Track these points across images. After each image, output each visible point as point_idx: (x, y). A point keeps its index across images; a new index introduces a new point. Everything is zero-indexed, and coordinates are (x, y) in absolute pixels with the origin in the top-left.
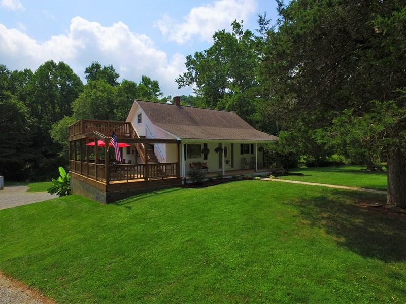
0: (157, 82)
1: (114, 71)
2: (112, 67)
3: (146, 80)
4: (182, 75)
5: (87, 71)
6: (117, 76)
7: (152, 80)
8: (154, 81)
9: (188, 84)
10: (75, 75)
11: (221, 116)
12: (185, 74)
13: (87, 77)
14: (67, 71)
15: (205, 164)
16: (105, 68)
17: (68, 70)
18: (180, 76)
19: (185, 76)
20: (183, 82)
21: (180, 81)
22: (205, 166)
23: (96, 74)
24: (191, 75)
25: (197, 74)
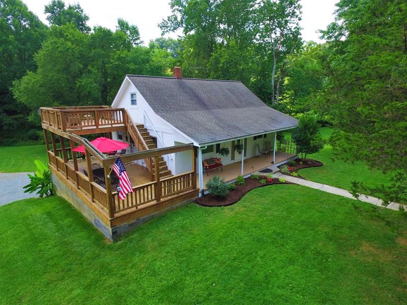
0: (136, 27)
1: (82, 11)
2: (78, 5)
3: (122, 24)
4: (166, 19)
5: (47, 10)
6: (87, 18)
7: (130, 25)
8: (133, 27)
9: (173, 30)
10: (31, 13)
11: (228, 89)
12: (169, 17)
13: (48, 19)
14: (19, 8)
15: (218, 160)
16: (70, 8)
17: (21, 6)
18: (163, 20)
19: (169, 20)
20: (167, 27)
21: (163, 26)
22: (218, 162)
23: (59, 15)
24: (176, 19)
25: (183, 17)
